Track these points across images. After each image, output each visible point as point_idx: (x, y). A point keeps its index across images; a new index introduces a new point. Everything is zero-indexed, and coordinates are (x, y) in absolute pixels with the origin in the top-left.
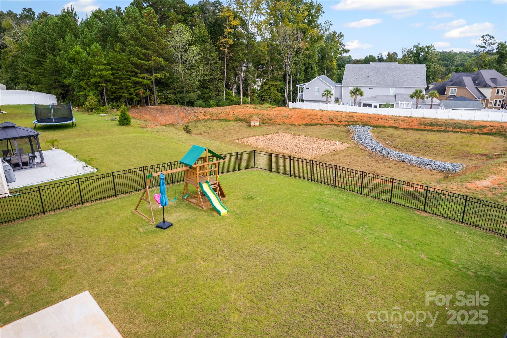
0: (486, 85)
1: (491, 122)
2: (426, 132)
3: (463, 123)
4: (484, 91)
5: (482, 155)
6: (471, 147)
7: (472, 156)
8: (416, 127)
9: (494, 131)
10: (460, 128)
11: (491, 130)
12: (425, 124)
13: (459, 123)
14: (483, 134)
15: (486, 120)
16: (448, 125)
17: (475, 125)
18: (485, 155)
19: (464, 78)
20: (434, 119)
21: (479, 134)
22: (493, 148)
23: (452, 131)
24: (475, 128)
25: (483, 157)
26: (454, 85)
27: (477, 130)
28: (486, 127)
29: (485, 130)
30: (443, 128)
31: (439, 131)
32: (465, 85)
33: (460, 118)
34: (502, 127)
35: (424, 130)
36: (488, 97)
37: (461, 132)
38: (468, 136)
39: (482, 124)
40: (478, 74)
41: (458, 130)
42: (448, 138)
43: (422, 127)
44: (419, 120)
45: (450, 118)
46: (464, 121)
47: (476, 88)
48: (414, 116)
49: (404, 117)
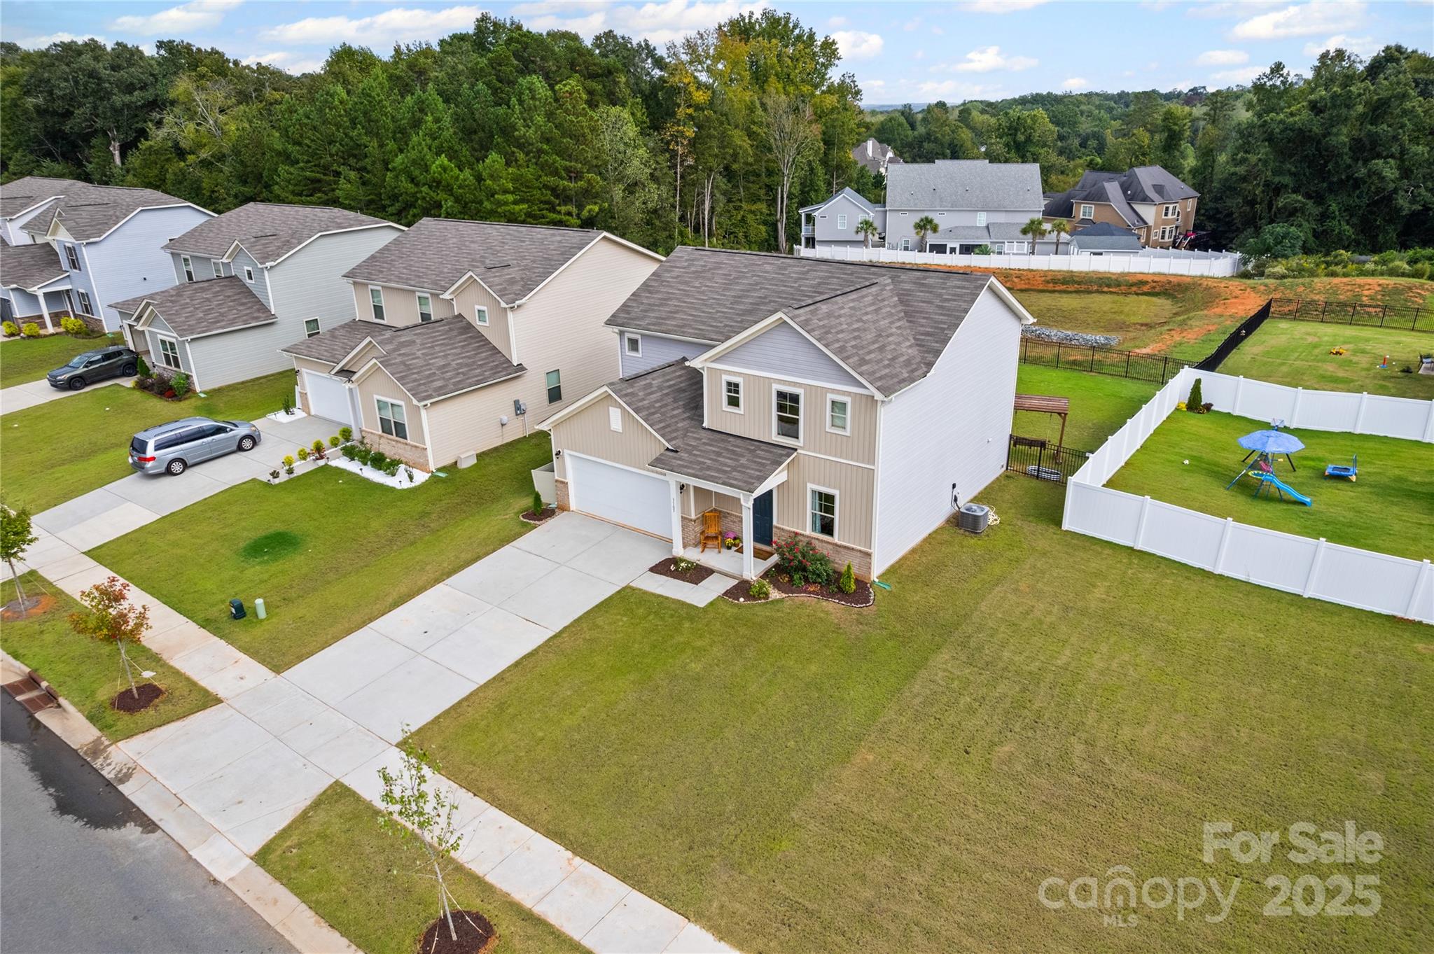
0: (1145, 200)
1: (1154, 274)
2: (1057, 295)
3: (1114, 277)
4: (1143, 210)
5: (1142, 325)
6: (1128, 315)
7: (1129, 326)
8: (1041, 287)
9: (1157, 290)
10: (1109, 286)
11: (1154, 287)
12: (1055, 281)
13: (1108, 278)
14: (1142, 294)
15: (1146, 271)
16: (1091, 282)
17: (1132, 279)
18: (1146, 325)
19: (1106, 185)
20: (1068, 272)
21: (1137, 294)
22: (1156, 315)
23: (1097, 292)
24: (1132, 285)
25: (1144, 328)
26: (1088, 198)
27: (1134, 289)
28: (1147, 282)
29: (1146, 289)
30: (1083, 287)
31: (1077, 292)
32: (1108, 199)
33: (1107, 270)
34: (1170, 282)
35: (1054, 292)
36: (1151, 222)
37: (1111, 293)
38: (1121, 298)
39: (1140, 277)
40: (1130, 176)
41: (1106, 289)
42: (1093, 303)
43: (1050, 286)
44: (1045, 273)
45: (1091, 269)
46: (1114, 274)
47: (1129, 204)
48: (1033, 267)
49: (1019, 270)
